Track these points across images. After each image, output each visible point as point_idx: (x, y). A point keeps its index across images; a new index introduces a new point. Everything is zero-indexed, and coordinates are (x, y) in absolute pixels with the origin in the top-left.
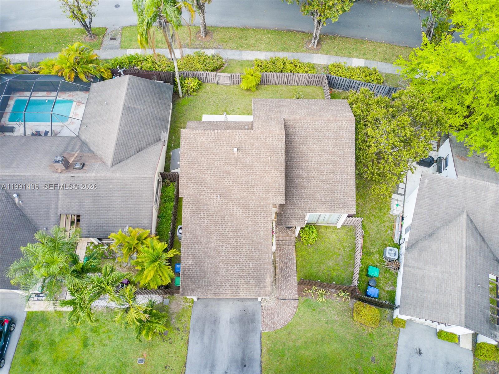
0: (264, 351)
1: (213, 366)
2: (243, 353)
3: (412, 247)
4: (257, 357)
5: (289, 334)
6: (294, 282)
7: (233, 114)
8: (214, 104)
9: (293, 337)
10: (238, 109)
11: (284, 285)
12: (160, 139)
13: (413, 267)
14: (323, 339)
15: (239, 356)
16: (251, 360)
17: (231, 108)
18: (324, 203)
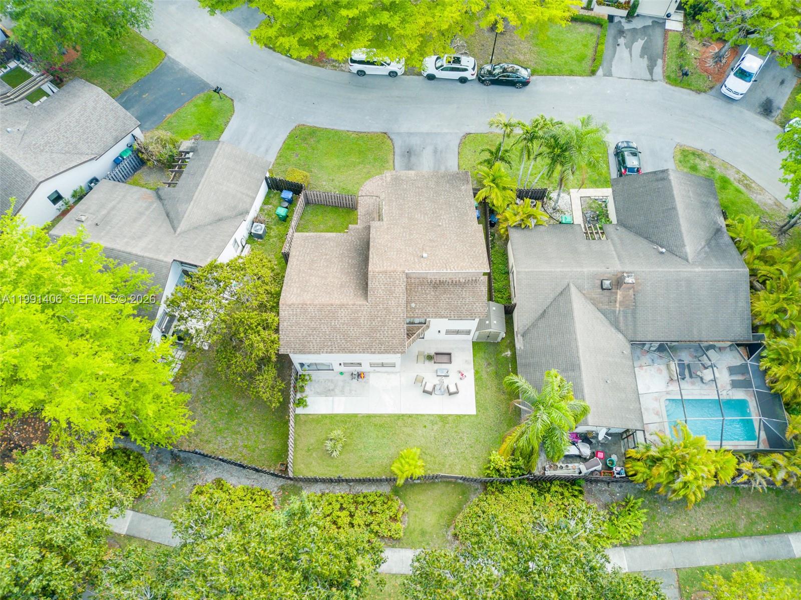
0: (392, 161)
1: (435, 151)
2: (409, 160)
3: (242, 214)
4: (397, 158)
5: (369, 172)
6: (361, 210)
7: (433, 415)
8: (461, 435)
9: (365, 170)
10: (425, 427)
11: (371, 207)
12: (523, 336)
13: (248, 196)
14: (339, 168)
15: (413, 159)
16: (403, 156)
17: (435, 427)
18: (327, 239)
